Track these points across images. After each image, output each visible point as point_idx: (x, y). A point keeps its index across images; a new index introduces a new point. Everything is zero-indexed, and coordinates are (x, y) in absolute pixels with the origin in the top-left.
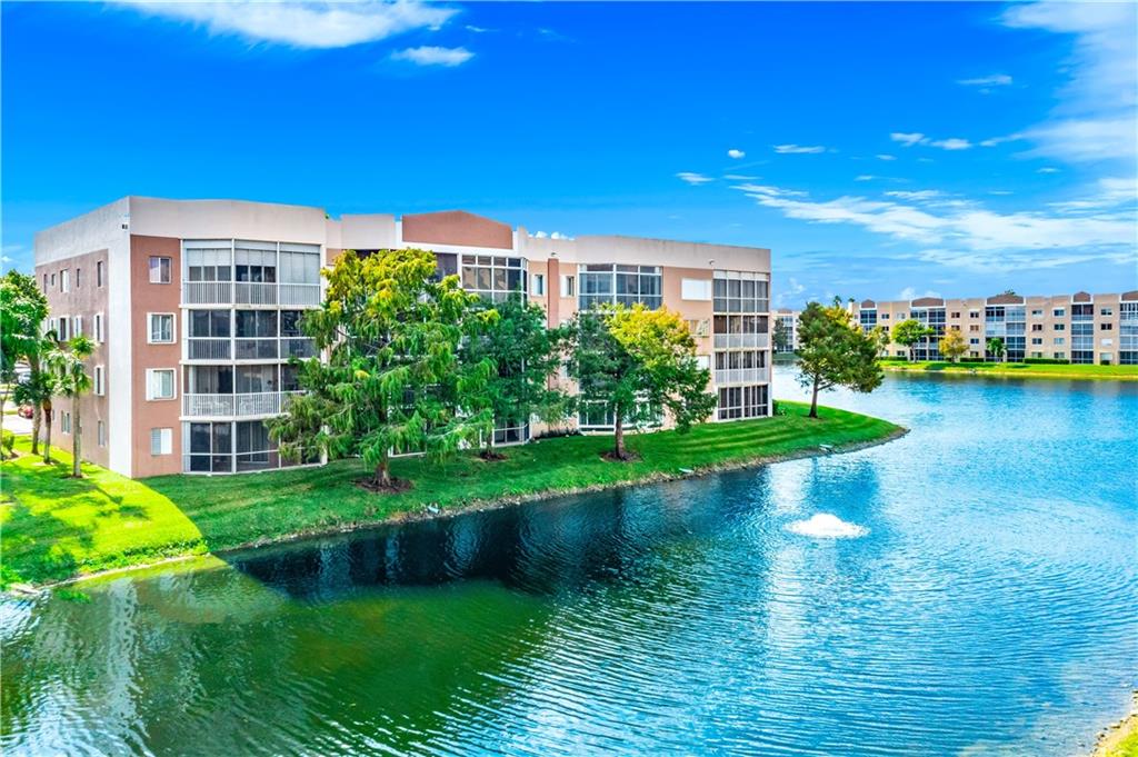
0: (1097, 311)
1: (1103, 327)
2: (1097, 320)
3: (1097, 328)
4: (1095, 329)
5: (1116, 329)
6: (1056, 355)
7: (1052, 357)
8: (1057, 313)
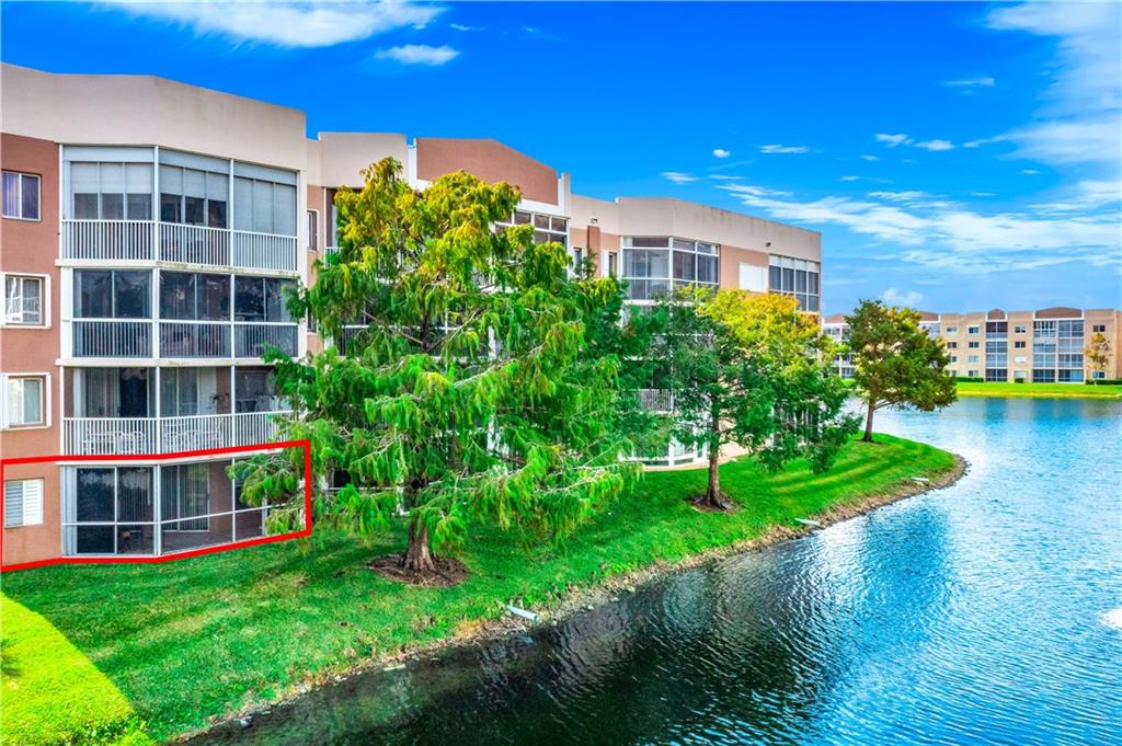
0: (1011, 329)
1: (1017, 345)
2: (1011, 338)
3: (1011, 346)
4: (1009, 347)
5: (1029, 346)
6: (971, 373)
7: (967, 375)
8: (971, 330)
